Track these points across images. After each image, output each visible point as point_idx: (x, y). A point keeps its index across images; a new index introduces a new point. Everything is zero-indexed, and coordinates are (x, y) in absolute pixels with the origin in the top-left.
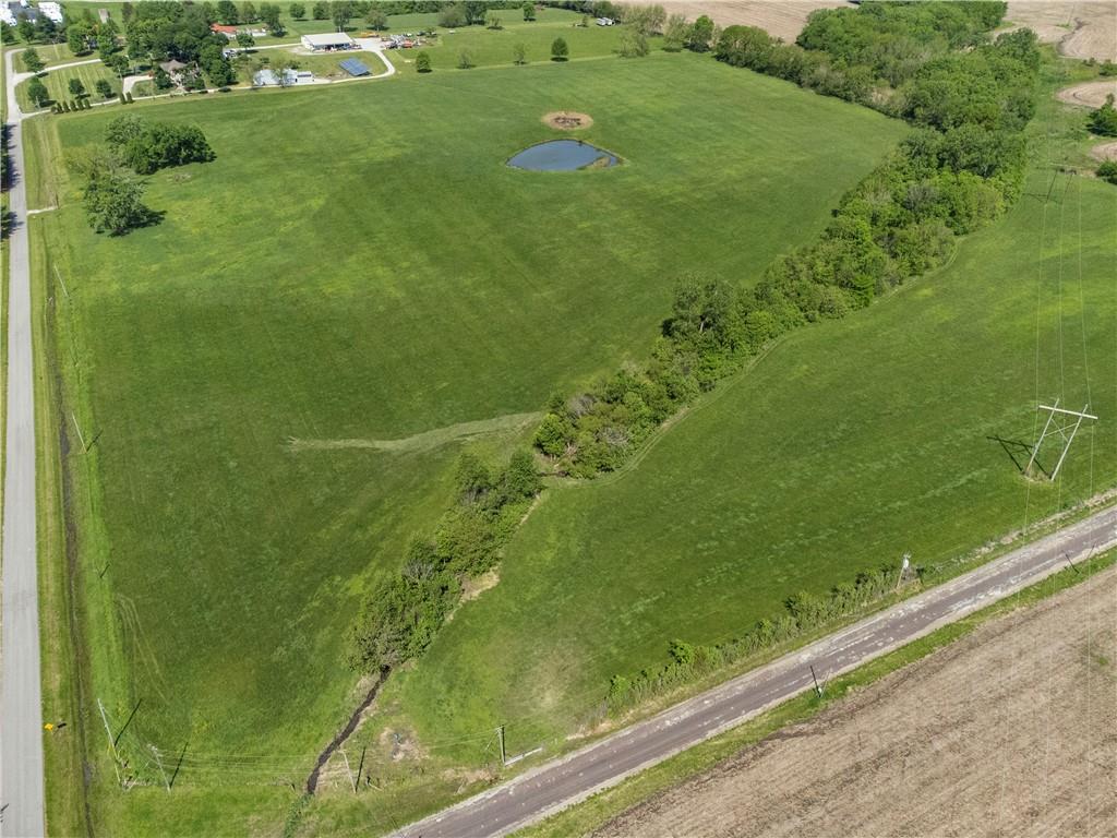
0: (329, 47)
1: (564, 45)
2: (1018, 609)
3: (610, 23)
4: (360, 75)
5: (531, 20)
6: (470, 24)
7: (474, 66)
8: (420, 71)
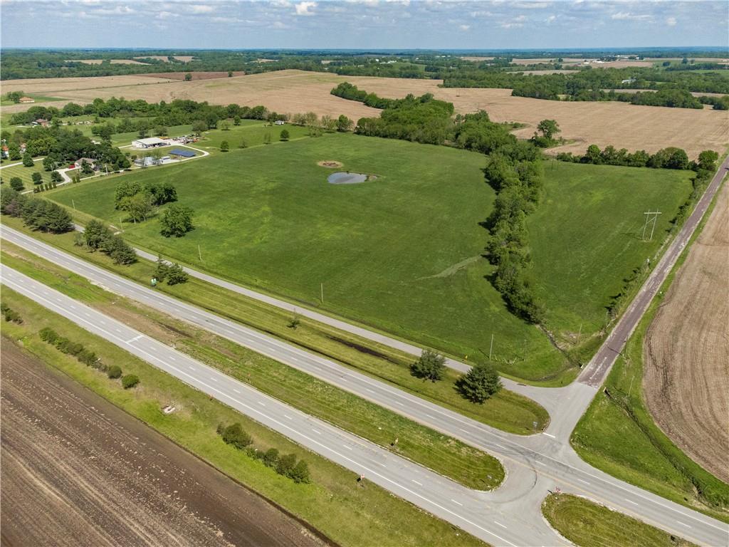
0: (154, 145)
1: (287, 133)
2: (679, 268)
3: (283, 123)
4: (191, 156)
5: (239, 125)
6: (209, 129)
7: (247, 147)
8: (223, 151)
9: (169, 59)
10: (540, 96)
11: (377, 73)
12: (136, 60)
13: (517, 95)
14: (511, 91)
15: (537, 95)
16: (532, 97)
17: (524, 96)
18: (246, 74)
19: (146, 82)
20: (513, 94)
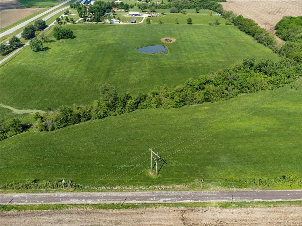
0: (133, 15)
1: (191, 20)
2: (88, 209)
3: (219, 15)
4: (133, 22)
5: (197, 12)
6: (179, 12)
7: (163, 23)
8: (147, 23)
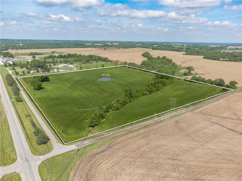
0: (64, 66)
2: (169, 119)
3: (110, 63)
4: (70, 70)
6: (87, 63)
8: (80, 69)
9: (111, 44)
10: (213, 59)
11: (166, 49)
12: (102, 44)
13: (205, 58)
14: (203, 56)
15: (212, 58)
16: (210, 59)
17: (207, 59)
18: (124, 49)
19: (92, 50)
20: (204, 58)
